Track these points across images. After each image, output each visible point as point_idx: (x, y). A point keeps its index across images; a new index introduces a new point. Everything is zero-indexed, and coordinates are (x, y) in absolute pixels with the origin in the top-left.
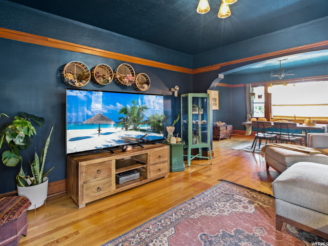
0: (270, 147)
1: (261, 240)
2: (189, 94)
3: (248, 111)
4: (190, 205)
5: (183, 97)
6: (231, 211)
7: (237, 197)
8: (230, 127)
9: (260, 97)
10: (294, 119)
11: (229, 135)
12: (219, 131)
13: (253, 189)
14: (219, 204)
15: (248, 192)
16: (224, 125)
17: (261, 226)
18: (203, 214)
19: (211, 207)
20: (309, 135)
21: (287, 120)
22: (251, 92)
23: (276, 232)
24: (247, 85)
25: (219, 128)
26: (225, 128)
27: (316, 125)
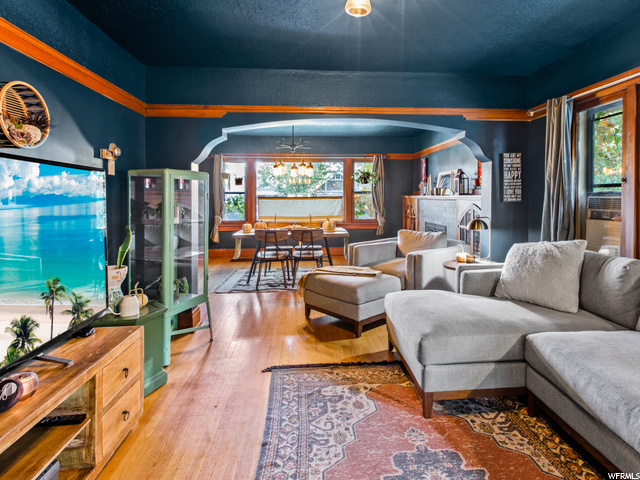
0: (318, 276)
1: (433, 451)
2: (167, 172)
4: (276, 465)
5: (133, 178)
6: (350, 427)
7: (328, 391)
9: (238, 182)
10: (308, 220)
13: (334, 364)
14: (321, 425)
15: (332, 373)
17: (409, 425)
18: (322, 469)
19: (316, 442)
20: (352, 248)
21: (298, 224)
22: (222, 171)
23: (430, 423)
24: (216, 156)
27: (337, 229)
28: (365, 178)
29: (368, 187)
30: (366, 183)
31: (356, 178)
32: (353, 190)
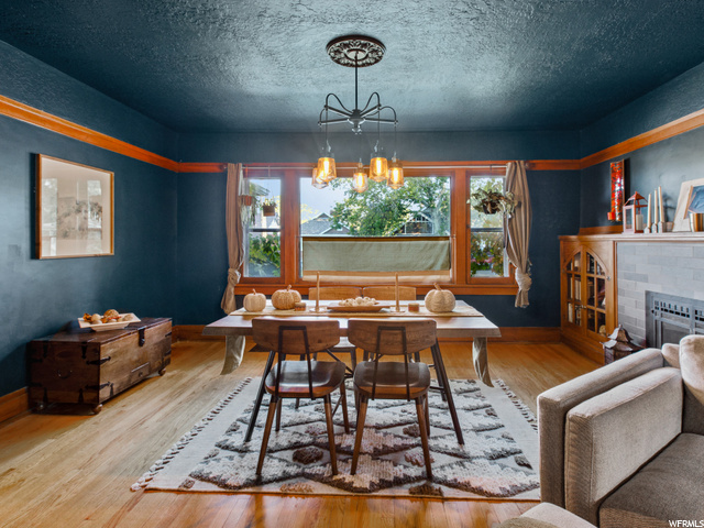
3: (232, 259)
8: (157, 330)
9: (268, 210)
11: (156, 365)
12: (98, 362)
16: (132, 326)
22: (242, 191)
24: (231, 166)
25: (97, 348)
26: (134, 338)
28: (491, 203)
29: (497, 219)
30: (493, 212)
31: (474, 202)
32: (468, 226)
